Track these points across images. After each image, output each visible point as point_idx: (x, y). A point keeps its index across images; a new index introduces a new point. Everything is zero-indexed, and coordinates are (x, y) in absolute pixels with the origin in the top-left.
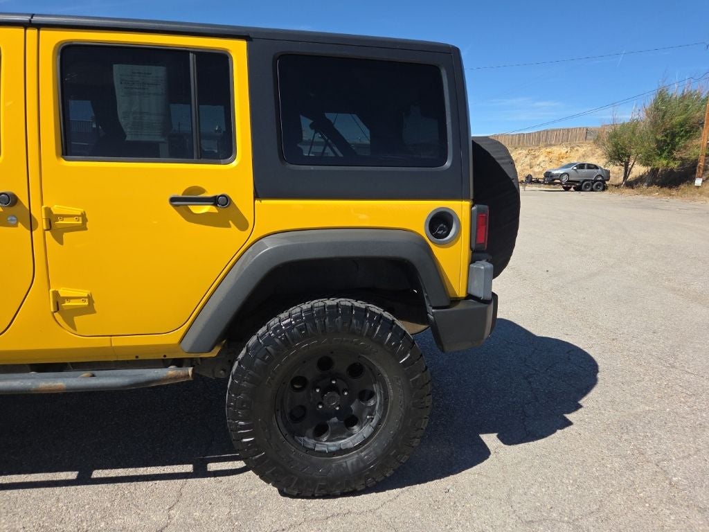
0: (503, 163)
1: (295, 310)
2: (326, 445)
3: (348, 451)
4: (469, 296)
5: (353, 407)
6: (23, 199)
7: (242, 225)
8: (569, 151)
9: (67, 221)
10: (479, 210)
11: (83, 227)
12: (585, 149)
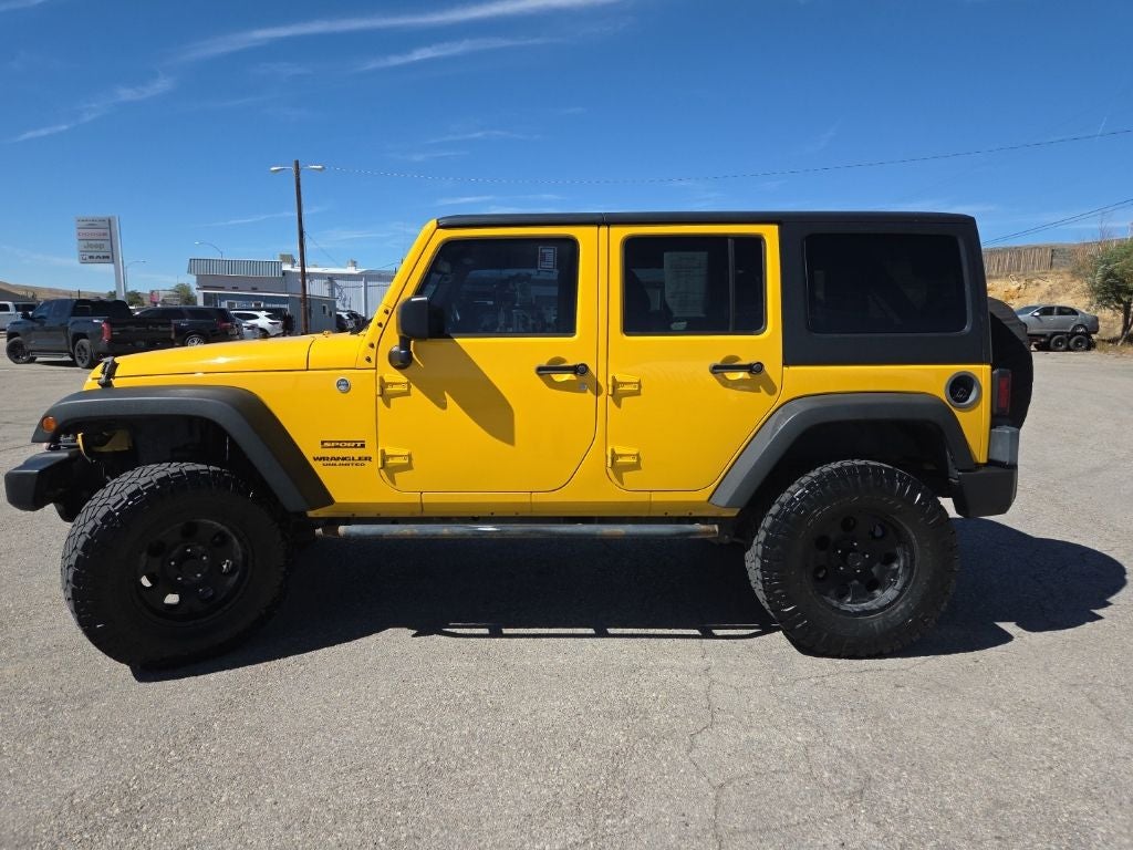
0: (1011, 325)
1: (805, 480)
2: (849, 605)
3: (872, 612)
4: (991, 463)
5: (874, 570)
6: (592, 369)
7: (771, 390)
8: (1023, 286)
9: (626, 388)
10: (1001, 375)
11: (637, 393)
12: (1051, 282)
